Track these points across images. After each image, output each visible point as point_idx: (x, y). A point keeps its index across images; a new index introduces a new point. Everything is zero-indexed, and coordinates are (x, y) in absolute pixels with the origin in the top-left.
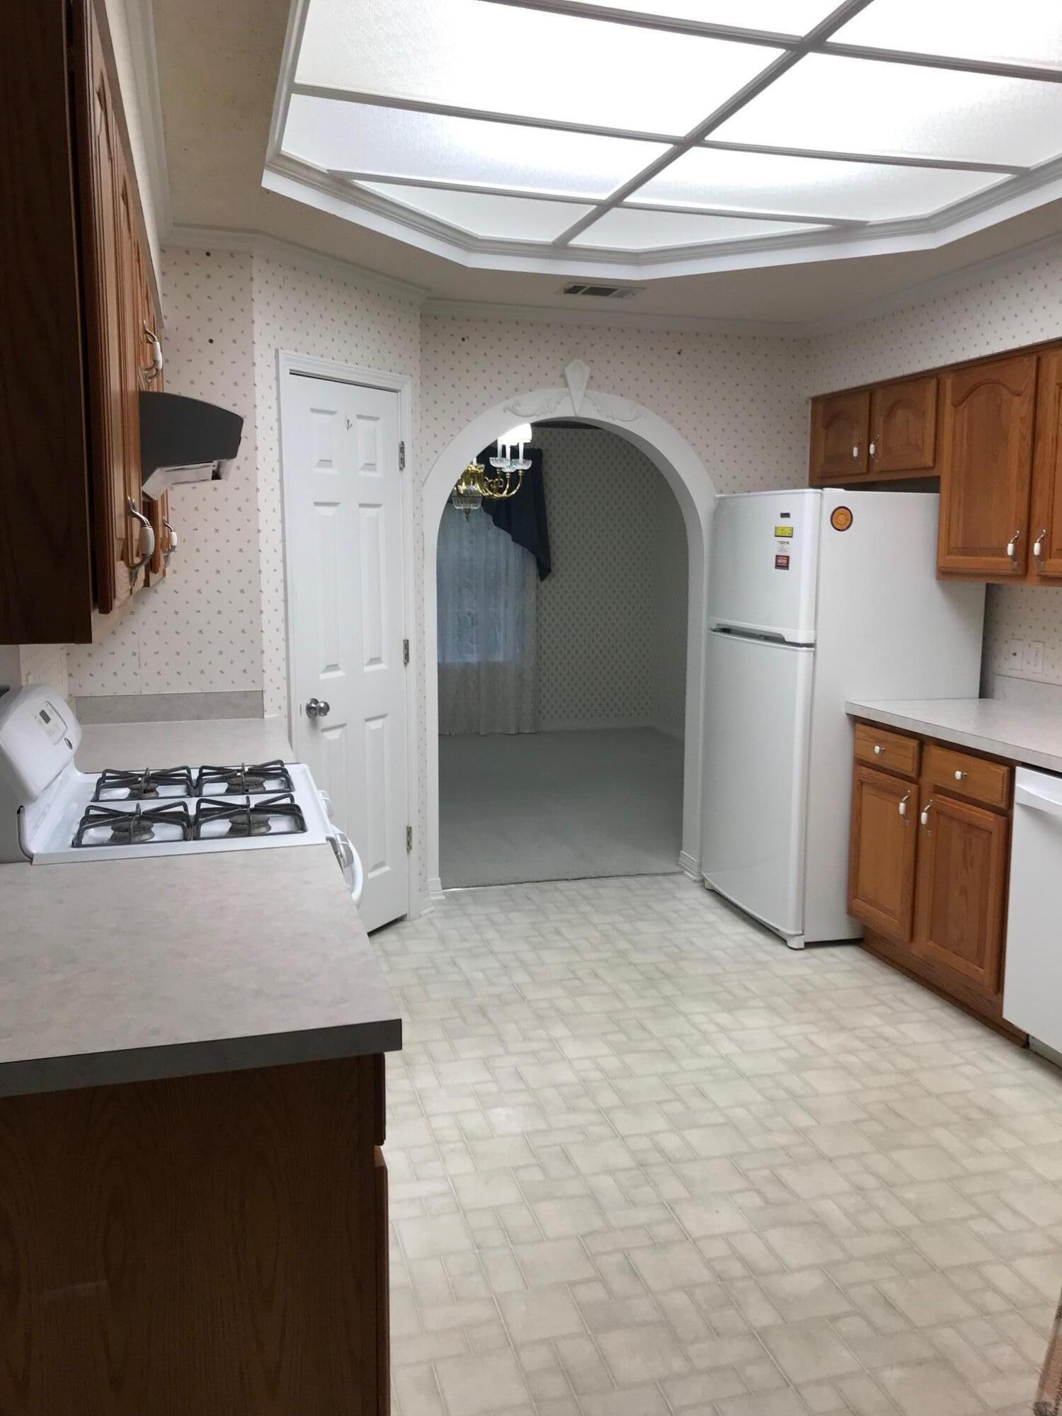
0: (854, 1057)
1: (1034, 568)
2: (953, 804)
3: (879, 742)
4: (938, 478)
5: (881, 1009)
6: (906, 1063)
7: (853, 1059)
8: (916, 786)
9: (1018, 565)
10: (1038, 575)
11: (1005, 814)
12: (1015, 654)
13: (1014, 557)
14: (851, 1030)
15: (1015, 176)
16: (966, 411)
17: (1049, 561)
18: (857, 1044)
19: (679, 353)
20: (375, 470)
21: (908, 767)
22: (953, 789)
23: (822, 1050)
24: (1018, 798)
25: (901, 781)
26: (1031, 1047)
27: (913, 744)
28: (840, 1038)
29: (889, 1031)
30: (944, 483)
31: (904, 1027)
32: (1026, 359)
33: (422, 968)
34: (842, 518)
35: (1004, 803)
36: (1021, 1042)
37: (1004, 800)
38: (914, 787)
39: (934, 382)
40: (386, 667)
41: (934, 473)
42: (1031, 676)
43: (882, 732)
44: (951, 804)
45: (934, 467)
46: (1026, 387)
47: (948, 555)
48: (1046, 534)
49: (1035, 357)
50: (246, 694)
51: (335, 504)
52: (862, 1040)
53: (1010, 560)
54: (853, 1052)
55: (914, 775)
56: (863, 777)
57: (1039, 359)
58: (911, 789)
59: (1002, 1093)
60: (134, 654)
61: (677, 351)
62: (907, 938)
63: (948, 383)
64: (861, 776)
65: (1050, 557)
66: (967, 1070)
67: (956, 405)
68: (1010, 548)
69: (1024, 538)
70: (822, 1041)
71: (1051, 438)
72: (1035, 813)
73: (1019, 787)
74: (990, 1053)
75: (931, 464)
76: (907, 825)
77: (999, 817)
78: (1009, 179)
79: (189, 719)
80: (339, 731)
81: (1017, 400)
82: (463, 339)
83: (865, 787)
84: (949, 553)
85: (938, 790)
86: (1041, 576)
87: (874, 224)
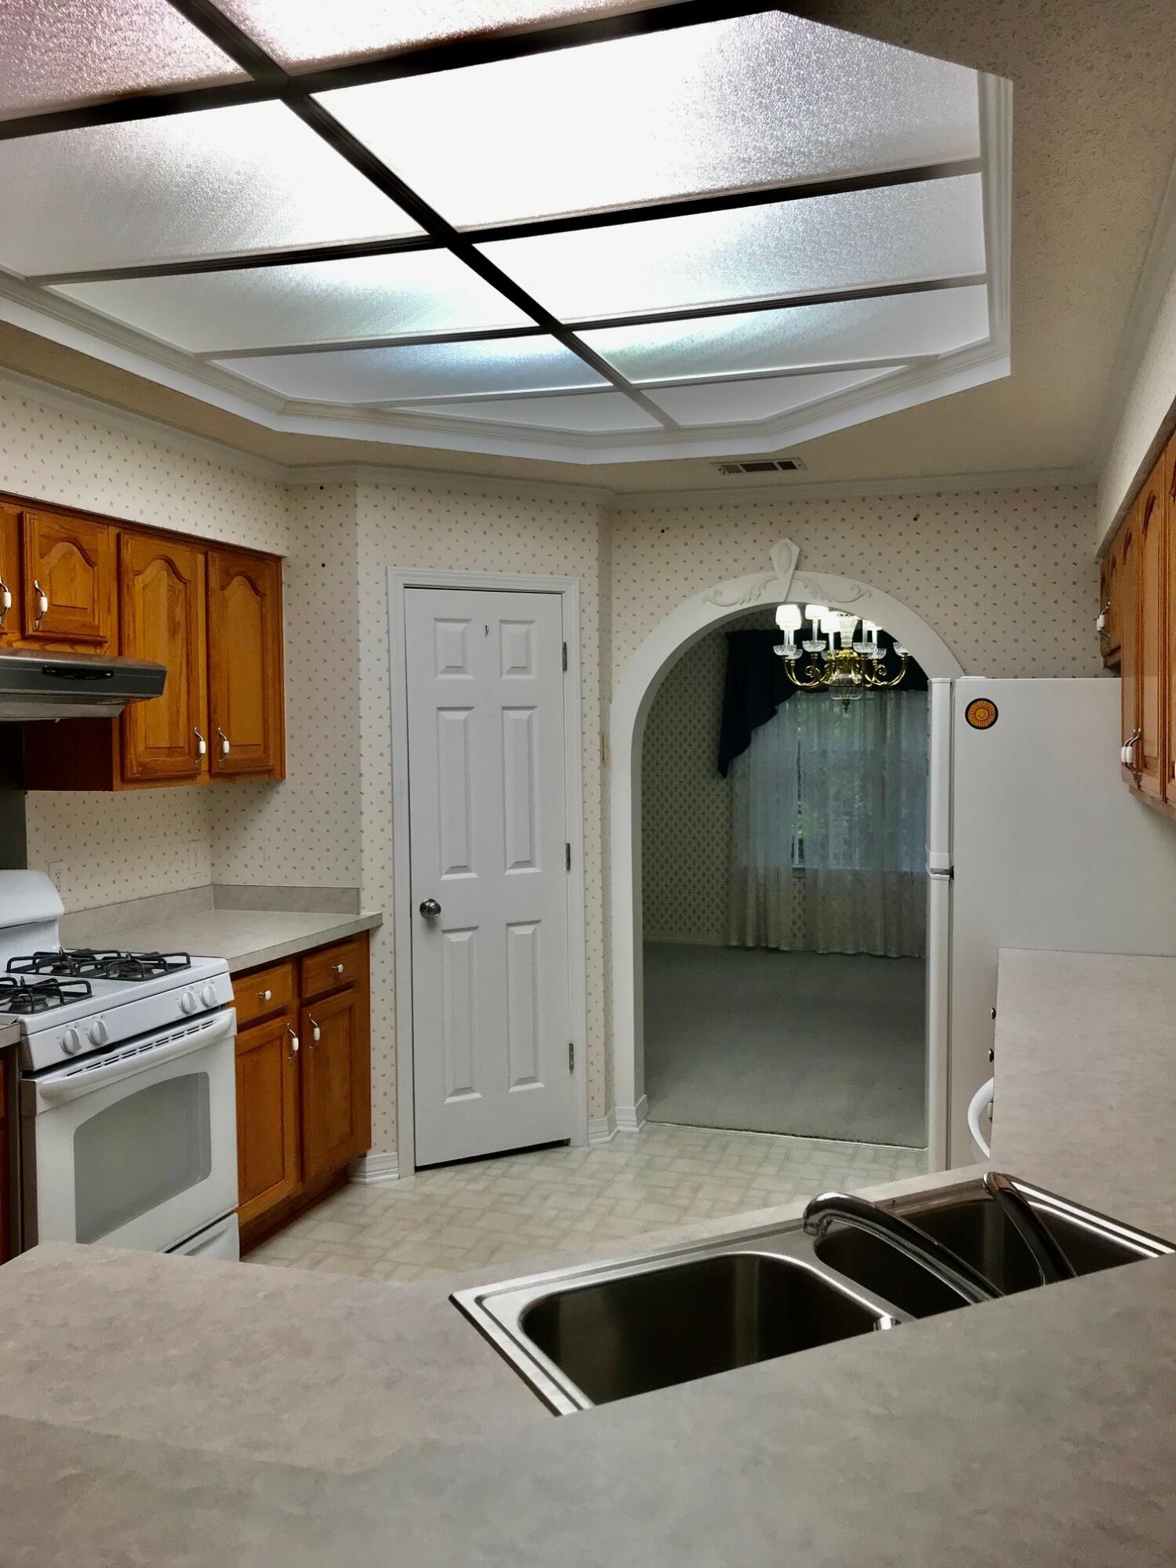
19: (915, 519)
20: (529, 672)
33: (508, 1195)
34: (981, 713)
40: (539, 871)
50: (344, 890)
51: (469, 709)
60: (260, 848)
61: (913, 517)
79: (298, 911)
80: (470, 934)
82: (663, 531)
87: (944, 356)
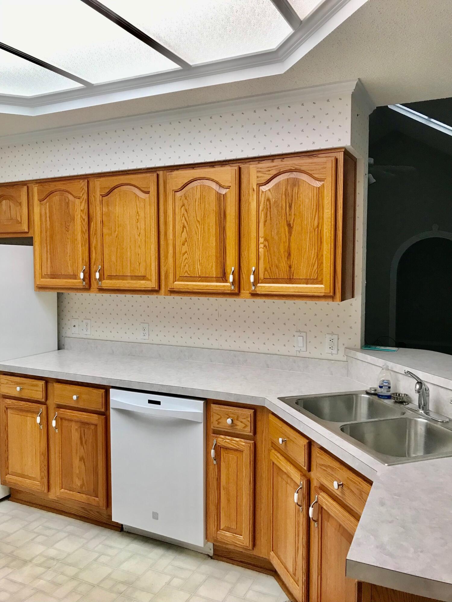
0: (41, 580)
1: (94, 285)
2: (71, 413)
3: (18, 384)
4: (32, 238)
5: (40, 539)
6: (71, 571)
7: (42, 582)
8: (45, 406)
9: (86, 283)
10: (97, 288)
11: (105, 414)
12: (74, 326)
13: (84, 280)
14: (30, 561)
15: (85, 87)
16: (48, 204)
17: (104, 281)
18: (40, 570)
21: (39, 395)
22: (72, 405)
23: (21, 584)
24: (112, 405)
25: (35, 404)
26: (124, 529)
27: (42, 383)
28: (27, 570)
29: (52, 552)
30: (37, 240)
31: (57, 546)
32: (81, 181)
35: (103, 408)
36: (119, 528)
37: (103, 407)
38: (44, 407)
39: (25, 187)
41: (29, 235)
42: (84, 337)
43: (19, 378)
44: (69, 413)
45: (28, 232)
46: (83, 195)
47: (42, 278)
48: (101, 268)
49: (86, 180)
52: (40, 565)
53: (82, 281)
54: (38, 577)
55: (43, 400)
56: (8, 405)
57: (88, 182)
58: (43, 408)
59: (126, 566)
62: (46, 491)
63: (35, 189)
64: (7, 404)
65: (104, 279)
66: (103, 559)
67: (41, 201)
68: (82, 276)
69: (87, 269)
70: (18, 578)
71: (100, 221)
72: (124, 412)
73: (112, 400)
74: (108, 542)
75: (26, 230)
76: (42, 428)
77: (101, 416)
78: (82, 88)
81: (77, 201)
83: (9, 411)
84: (42, 277)
85: (59, 407)
86: (99, 289)
